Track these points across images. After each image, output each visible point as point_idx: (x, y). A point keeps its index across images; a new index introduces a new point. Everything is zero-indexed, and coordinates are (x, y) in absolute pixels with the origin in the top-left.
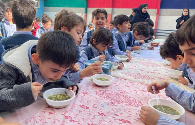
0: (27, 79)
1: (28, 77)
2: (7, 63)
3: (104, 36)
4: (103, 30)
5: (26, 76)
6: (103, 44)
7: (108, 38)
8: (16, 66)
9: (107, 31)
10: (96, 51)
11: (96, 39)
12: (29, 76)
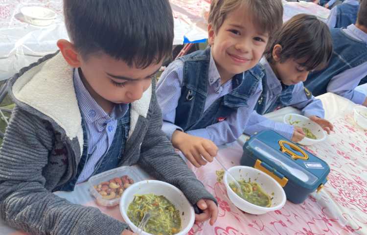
0: (73, 147)
1: (76, 140)
2: (22, 105)
3: (310, 43)
4: (310, 25)
5: (71, 139)
6: (301, 65)
7: (318, 52)
8: (45, 113)
9: (323, 30)
10: (276, 84)
11: (283, 47)
12: (77, 137)
